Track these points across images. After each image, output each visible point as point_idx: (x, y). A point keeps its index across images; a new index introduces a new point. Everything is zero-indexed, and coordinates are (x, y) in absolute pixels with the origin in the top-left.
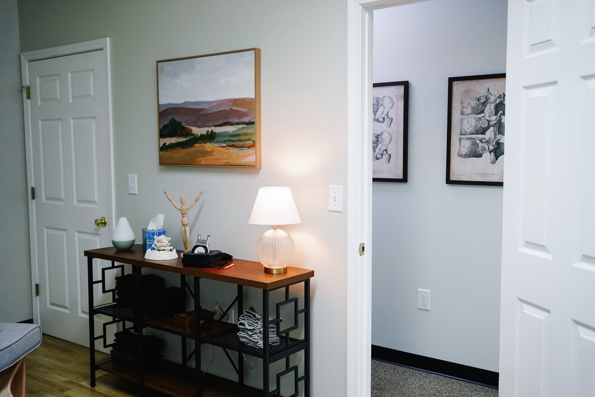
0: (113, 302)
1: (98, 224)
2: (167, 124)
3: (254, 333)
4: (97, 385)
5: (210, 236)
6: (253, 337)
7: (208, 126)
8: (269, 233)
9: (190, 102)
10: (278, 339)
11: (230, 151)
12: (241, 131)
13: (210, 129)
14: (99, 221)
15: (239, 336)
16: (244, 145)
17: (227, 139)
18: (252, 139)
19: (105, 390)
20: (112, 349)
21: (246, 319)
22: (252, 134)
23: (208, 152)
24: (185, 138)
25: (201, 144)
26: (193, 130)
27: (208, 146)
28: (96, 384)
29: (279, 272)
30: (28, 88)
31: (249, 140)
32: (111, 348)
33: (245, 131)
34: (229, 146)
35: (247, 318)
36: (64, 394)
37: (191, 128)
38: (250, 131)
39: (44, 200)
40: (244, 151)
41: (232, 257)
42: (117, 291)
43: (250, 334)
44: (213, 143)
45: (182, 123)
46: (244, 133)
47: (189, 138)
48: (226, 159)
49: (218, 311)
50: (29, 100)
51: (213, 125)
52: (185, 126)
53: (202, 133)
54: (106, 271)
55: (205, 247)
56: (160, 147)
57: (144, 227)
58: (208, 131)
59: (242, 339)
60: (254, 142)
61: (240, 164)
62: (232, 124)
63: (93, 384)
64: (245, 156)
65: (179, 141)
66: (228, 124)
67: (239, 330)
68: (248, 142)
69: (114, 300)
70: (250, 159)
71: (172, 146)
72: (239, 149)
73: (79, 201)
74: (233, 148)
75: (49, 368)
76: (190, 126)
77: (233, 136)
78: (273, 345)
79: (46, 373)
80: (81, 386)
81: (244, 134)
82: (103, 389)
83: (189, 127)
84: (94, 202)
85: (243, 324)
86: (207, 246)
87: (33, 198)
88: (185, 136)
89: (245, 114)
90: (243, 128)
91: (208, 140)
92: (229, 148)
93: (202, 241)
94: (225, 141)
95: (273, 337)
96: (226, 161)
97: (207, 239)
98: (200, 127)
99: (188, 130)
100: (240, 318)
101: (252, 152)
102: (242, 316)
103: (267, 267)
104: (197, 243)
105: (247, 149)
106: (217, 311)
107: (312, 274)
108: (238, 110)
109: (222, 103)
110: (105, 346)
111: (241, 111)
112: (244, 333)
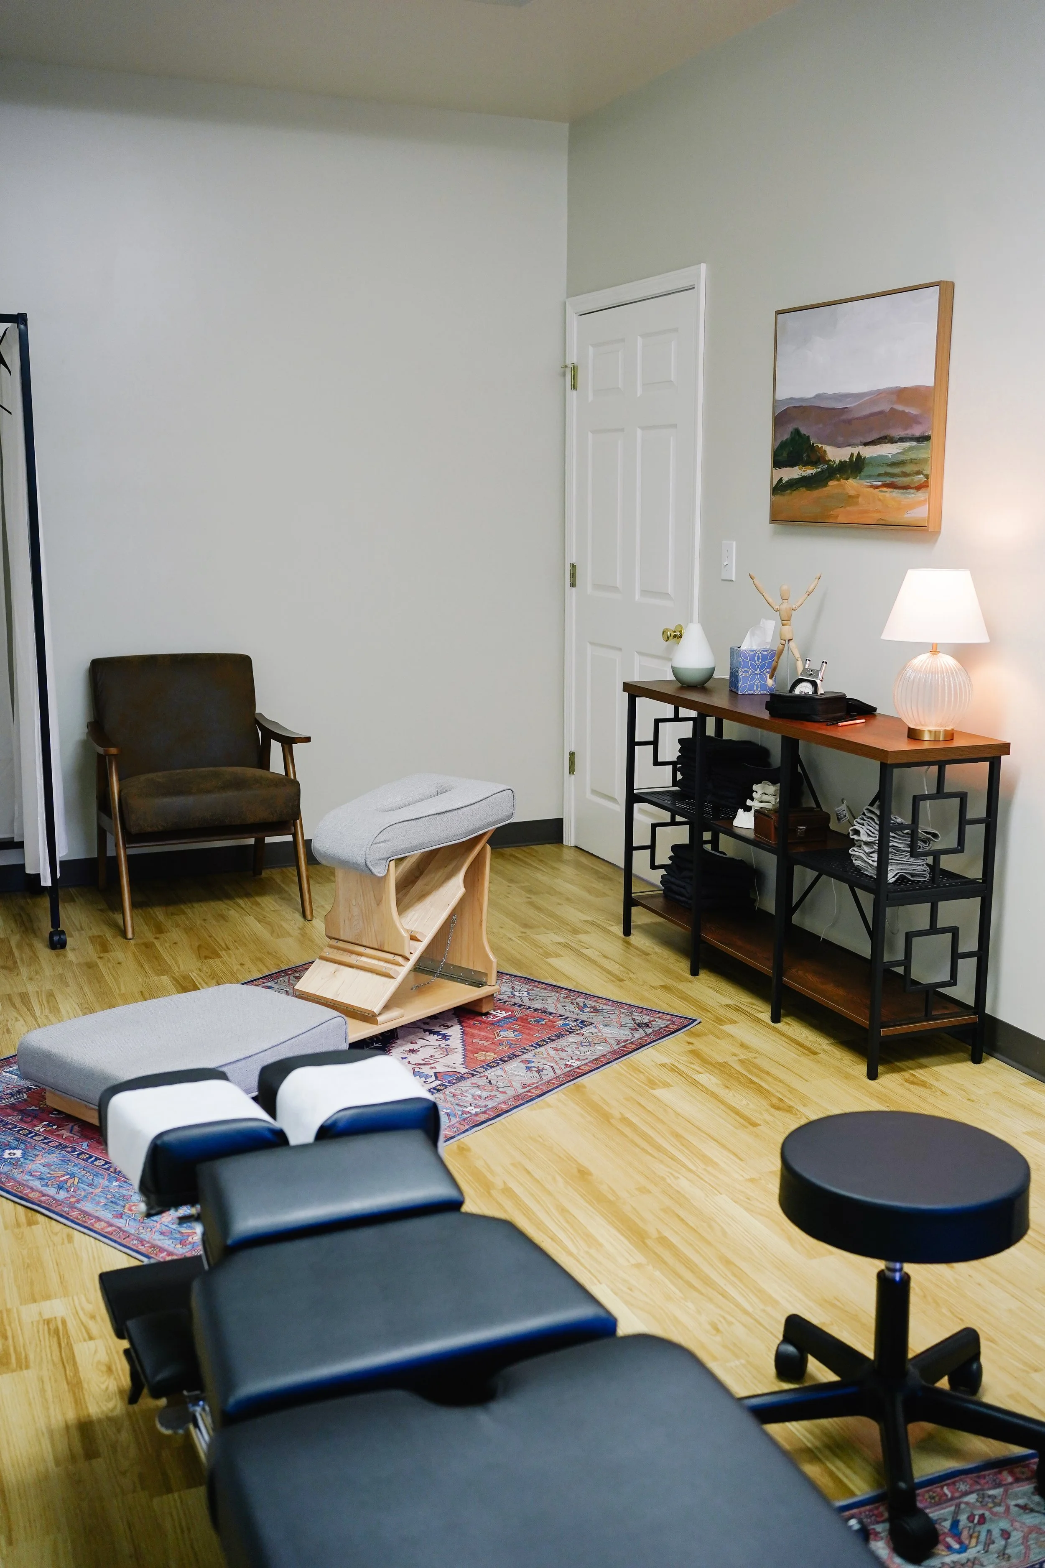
0: (673, 786)
1: (667, 639)
2: (786, 440)
3: (874, 851)
4: (634, 935)
5: (826, 663)
6: (872, 857)
7: (853, 445)
8: (922, 660)
9: (826, 395)
10: (925, 871)
11: (887, 495)
12: (906, 453)
13: (855, 451)
14: (669, 633)
15: (851, 855)
16: (910, 483)
17: (882, 470)
18: (925, 472)
19: (645, 943)
20: (665, 873)
21: (865, 824)
22: (925, 461)
23: (850, 497)
24: (813, 469)
25: (839, 480)
26: (828, 452)
27: (852, 485)
28: (632, 931)
29: (935, 737)
30: (574, 368)
31: (919, 473)
32: (663, 872)
33: (912, 455)
34: (885, 485)
35: (869, 822)
36: (575, 937)
37: (825, 447)
38: (922, 455)
39: (589, 590)
40: (910, 496)
41: (875, 709)
42: (680, 765)
43: (867, 851)
44: (859, 479)
45: (810, 437)
46: (911, 459)
47: (820, 469)
48: (878, 511)
49: (845, 816)
50: (575, 392)
51: (861, 442)
52: (815, 445)
53: (843, 459)
54: (660, 724)
55: (814, 684)
56: (774, 486)
57: (735, 645)
58: (852, 455)
59: (856, 861)
60: (927, 477)
61: (902, 522)
62: (891, 440)
63: (627, 932)
64: (911, 507)
65: (804, 474)
66: (887, 441)
67: (852, 843)
68: (918, 477)
69: (675, 783)
70: (919, 513)
71: (793, 485)
72: (901, 491)
73: (644, 592)
74: (891, 490)
75: (568, 899)
76: (824, 444)
77: (893, 464)
78: (912, 879)
79: (559, 904)
80: (608, 932)
81: (913, 461)
82: (642, 942)
83: (822, 447)
84: (665, 595)
85: (857, 832)
86: (818, 682)
87: (573, 585)
88: (814, 464)
89: (914, 420)
90: (911, 449)
91: (851, 472)
92: (885, 489)
93: (812, 671)
94: (879, 475)
95: (913, 864)
96: (877, 516)
97: (821, 668)
98: (839, 446)
99: (820, 453)
100: (857, 821)
101: (923, 498)
102: (860, 819)
103: (912, 727)
104: (801, 675)
105: (914, 491)
106: (842, 816)
107: (1005, 748)
108: (903, 411)
109: (879, 396)
110: (653, 866)
111: (909, 412)
112: (860, 851)
